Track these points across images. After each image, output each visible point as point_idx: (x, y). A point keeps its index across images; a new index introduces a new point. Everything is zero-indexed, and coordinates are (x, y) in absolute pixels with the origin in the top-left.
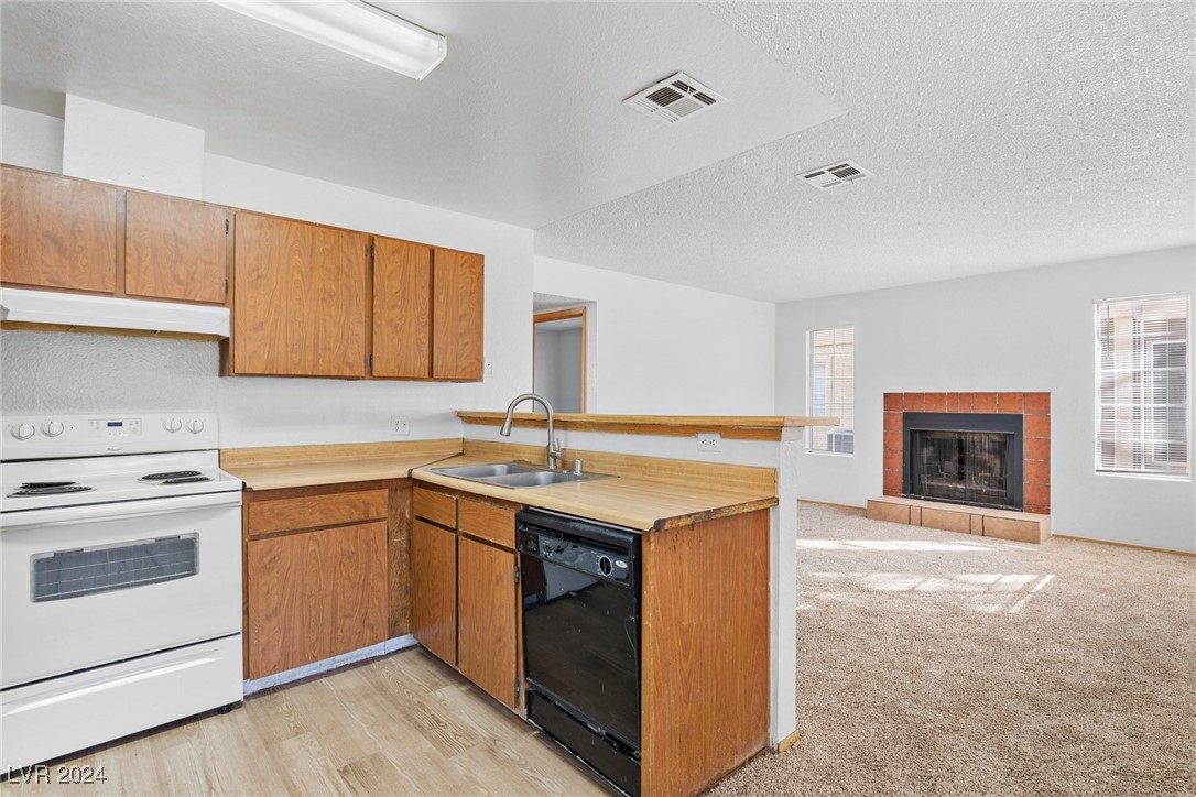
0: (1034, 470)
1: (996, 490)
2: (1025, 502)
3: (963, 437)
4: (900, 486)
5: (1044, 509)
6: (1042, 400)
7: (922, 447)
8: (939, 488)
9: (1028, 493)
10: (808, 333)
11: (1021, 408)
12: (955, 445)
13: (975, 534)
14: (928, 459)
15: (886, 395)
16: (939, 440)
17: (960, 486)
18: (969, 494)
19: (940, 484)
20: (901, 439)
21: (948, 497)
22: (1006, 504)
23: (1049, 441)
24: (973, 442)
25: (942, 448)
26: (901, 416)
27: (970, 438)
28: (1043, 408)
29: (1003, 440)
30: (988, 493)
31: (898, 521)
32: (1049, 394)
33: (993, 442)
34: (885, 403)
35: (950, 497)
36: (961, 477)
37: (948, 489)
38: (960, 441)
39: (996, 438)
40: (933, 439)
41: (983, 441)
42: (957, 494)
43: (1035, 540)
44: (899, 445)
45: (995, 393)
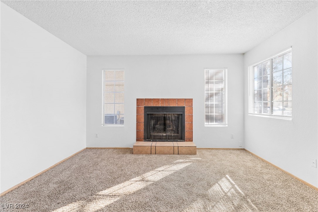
0: (188, 126)
1: (176, 134)
2: (186, 138)
3: (165, 116)
4: (143, 137)
5: (191, 140)
7: (151, 120)
8: (157, 136)
9: (187, 135)
10: (103, 71)
11: (184, 104)
12: (163, 119)
13: (175, 154)
14: (153, 125)
15: (137, 100)
16: (157, 117)
17: (164, 134)
18: (167, 137)
19: (157, 134)
20: (143, 118)
21: (160, 139)
22: (179, 139)
23: (192, 116)
24: (169, 117)
25: (157, 119)
26: (143, 108)
27: (168, 116)
28: (190, 104)
29: (178, 116)
30: (174, 136)
32: (192, 99)
33: (175, 117)
34: (137, 103)
35: (161, 139)
36: (165, 130)
37: (160, 136)
38: (164, 117)
39: (176, 116)
40: (155, 117)
41: (172, 116)
42: (164, 138)
43: (195, 154)
44: (142, 120)
45: (176, 99)
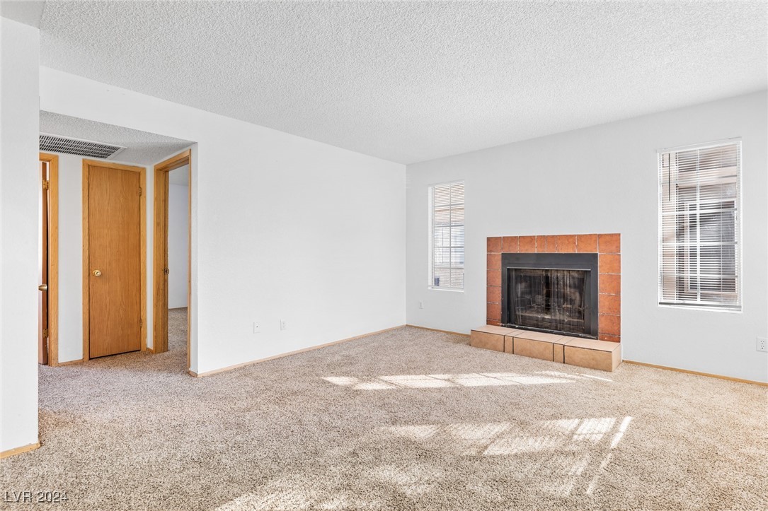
0: (607, 303)
1: (576, 320)
2: (600, 331)
3: (549, 275)
4: (499, 317)
5: (615, 337)
6: (614, 239)
7: (516, 283)
8: (531, 318)
9: (602, 324)
10: (430, 189)
11: (596, 248)
12: (543, 282)
13: (557, 362)
14: (522, 293)
15: (489, 239)
16: (530, 277)
17: (547, 317)
18: (554, 324)
19: (531, 315)
20: (500, 277)
21: (538, 326)
22: (584, 333)
23: (619, 277)
24: (557, 278)
25: (531, 281)
26: (500, 257)
27: (554, 275)
28: (614, 248)
29: (581, 277)
30: (569, 323)
31: (495, 349)
32: (619, 235)
33: (573, 278)
34: (488, 245)
35: (539, 326)
36: (547, 309)
37: (537, 319)
38: (547, 278)
39: (576, 275)
40: (525, 276)
41: (565, 277)
42: (546, 324)
43: (608, 369)
44: (498, 281)
45: (575, 235)
